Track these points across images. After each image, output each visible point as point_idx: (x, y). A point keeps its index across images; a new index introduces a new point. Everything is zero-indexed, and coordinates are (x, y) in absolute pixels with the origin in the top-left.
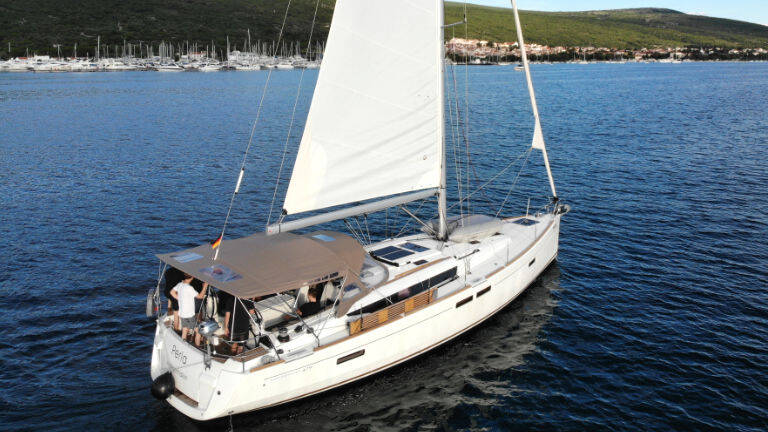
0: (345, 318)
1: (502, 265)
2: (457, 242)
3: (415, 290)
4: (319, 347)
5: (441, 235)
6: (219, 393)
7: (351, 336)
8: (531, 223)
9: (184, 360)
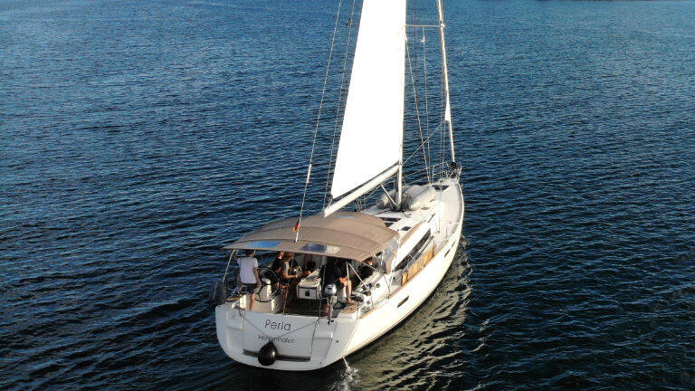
1: (455, 223)
2: (414, 210)
3: (417, 248)
4: (390, 296)
5: (399, 206)
6: (338, 341)
7: (402, 285)
8: (445, 187)
9: (287, 327)
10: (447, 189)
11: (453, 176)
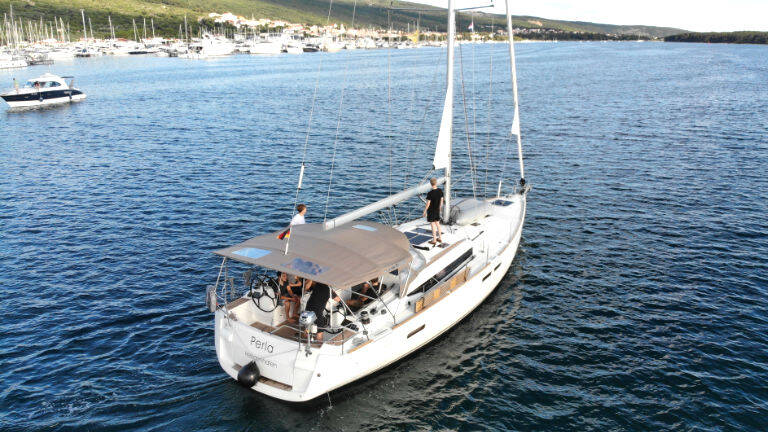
0: (405, 299)
1: (506, 243)
2: (462, 225)
3: (450, 269)
4: (395, 326)
5: (446, 219)
6: (319, 375)
7: (416, 313)
8: (507, 204)
9: (270, 349)
10: (510, 206)
11: (522, 192)
